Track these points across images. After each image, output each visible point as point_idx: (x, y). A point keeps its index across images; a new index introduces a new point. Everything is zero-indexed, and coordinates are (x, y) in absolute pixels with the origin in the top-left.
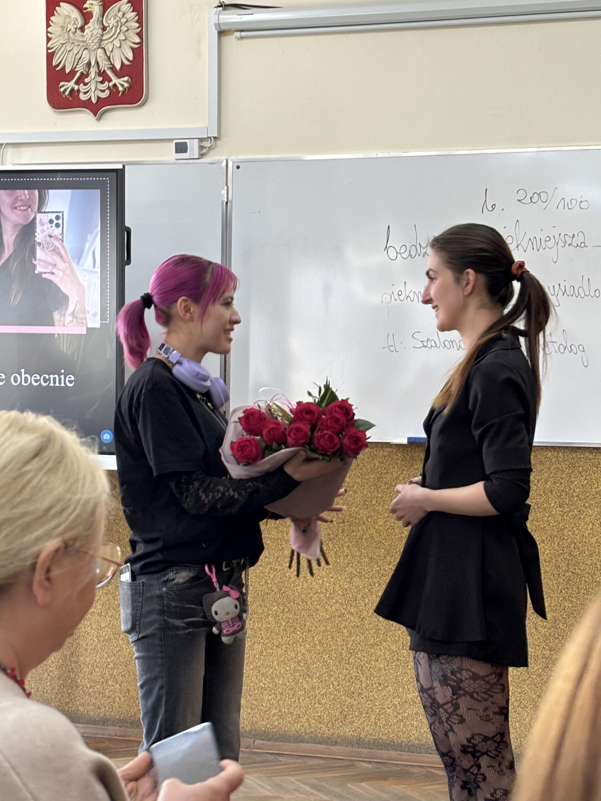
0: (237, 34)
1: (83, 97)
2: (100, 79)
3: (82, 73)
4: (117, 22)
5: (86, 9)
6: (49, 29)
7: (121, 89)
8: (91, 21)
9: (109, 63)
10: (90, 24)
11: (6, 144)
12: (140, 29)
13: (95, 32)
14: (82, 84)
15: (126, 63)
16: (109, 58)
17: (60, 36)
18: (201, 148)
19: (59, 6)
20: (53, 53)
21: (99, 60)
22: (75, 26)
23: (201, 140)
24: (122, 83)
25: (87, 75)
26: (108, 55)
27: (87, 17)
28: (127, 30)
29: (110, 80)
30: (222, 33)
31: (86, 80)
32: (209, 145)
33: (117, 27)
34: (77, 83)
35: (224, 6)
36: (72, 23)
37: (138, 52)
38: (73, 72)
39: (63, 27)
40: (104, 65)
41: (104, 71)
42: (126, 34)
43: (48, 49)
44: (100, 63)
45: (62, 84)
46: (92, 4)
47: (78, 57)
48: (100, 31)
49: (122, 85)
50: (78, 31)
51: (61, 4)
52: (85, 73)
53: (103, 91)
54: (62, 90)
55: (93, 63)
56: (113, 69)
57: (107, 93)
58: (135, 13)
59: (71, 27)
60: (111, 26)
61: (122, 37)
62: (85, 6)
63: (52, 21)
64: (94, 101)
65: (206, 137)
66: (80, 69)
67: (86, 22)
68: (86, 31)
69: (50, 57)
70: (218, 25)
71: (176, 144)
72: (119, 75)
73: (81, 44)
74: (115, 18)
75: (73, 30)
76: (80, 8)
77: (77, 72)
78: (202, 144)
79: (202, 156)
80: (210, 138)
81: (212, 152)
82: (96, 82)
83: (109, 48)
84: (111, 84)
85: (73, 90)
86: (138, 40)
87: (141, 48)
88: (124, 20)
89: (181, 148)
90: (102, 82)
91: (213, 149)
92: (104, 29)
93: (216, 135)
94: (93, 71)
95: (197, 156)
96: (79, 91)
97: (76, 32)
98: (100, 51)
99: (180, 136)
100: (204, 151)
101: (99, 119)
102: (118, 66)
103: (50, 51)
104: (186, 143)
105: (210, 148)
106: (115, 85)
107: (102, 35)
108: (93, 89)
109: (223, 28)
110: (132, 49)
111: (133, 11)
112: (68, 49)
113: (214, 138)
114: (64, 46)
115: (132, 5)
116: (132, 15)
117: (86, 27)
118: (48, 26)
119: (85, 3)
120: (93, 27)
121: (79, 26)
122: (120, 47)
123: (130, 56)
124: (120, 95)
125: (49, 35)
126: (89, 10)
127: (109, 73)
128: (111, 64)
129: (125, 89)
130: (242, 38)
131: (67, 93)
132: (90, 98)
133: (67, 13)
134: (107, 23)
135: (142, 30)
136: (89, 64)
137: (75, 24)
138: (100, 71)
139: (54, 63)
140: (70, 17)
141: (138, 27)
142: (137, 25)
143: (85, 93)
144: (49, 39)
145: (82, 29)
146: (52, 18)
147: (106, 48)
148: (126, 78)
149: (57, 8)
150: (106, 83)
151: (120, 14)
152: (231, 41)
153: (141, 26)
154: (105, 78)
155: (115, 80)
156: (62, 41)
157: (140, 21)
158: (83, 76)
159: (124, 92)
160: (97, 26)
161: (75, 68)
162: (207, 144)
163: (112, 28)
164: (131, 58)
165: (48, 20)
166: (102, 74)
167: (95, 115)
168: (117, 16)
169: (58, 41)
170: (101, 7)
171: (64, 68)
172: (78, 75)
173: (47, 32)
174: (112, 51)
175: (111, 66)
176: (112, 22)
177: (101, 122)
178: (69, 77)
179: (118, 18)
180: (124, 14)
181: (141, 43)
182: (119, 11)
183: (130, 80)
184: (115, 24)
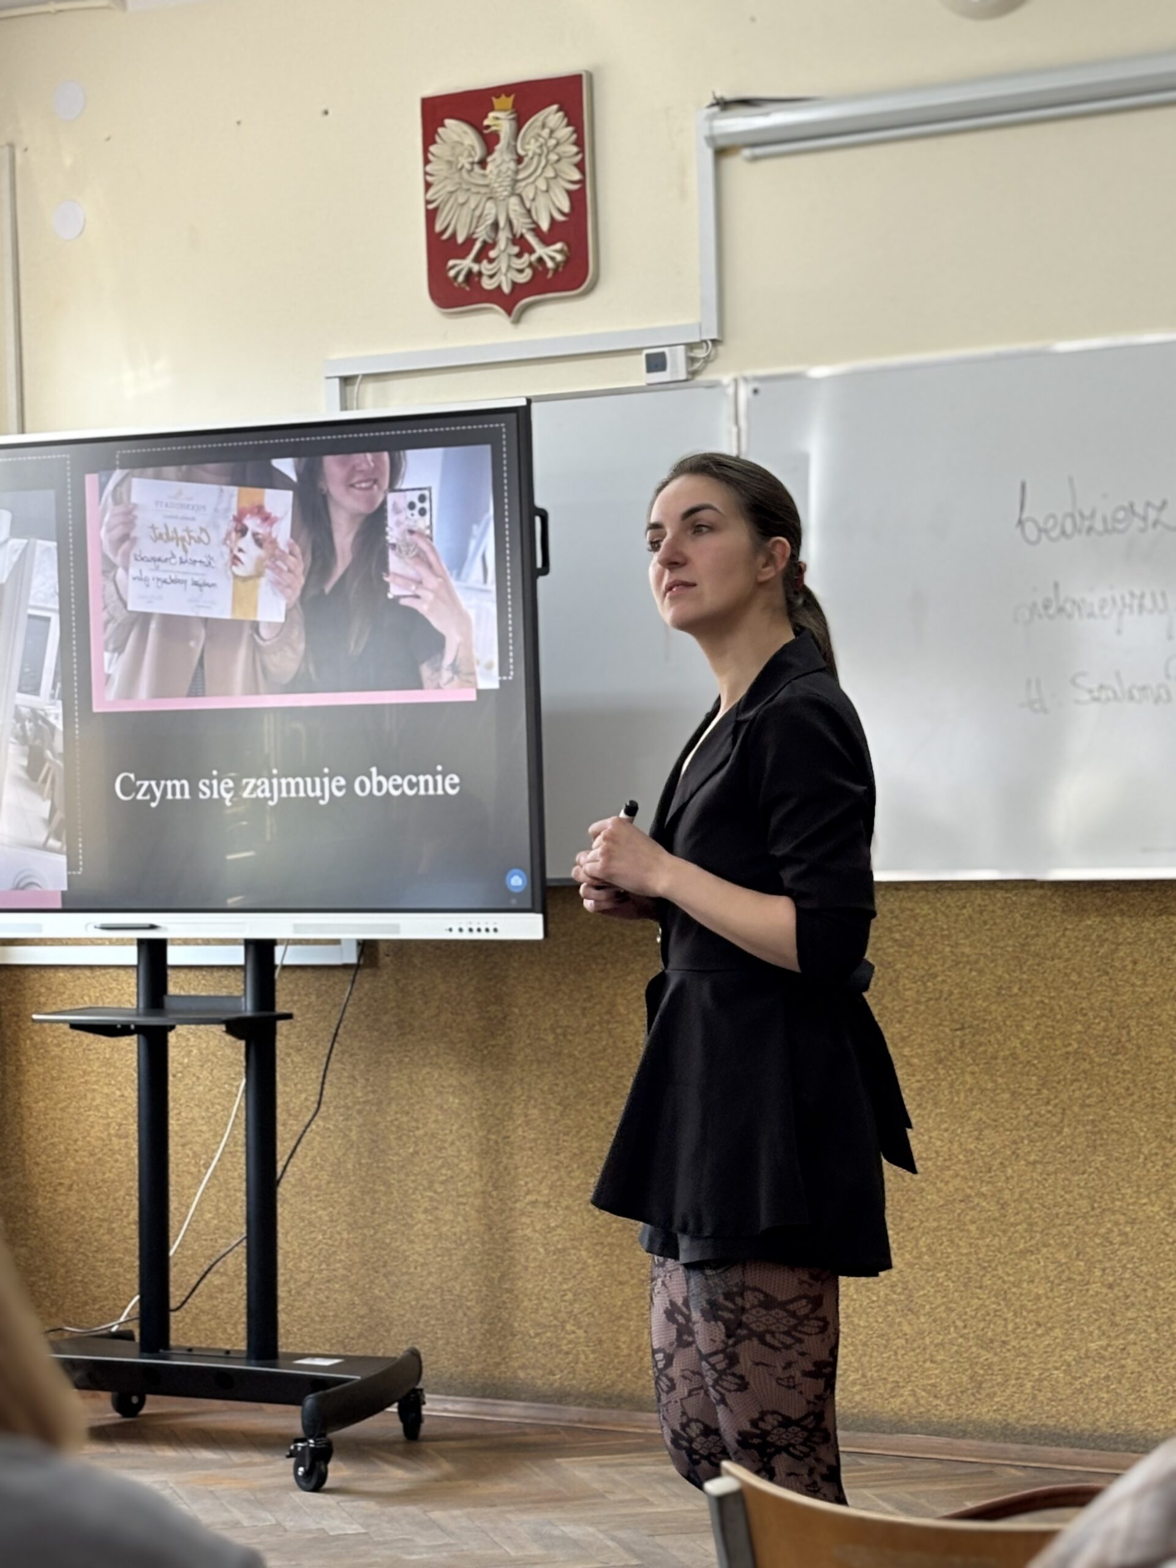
0: (747, 152)
1: (488, 284)
2: (516, 250)
3: (485, 243)
4: (541, 147)
5: (488, 127)
6: (429, 168)
7: (550, 264)
8: (498, 147)
9: (529, 221)
10: (496, 155)
11: (366, 376)
12: (579, 157)
13: (504, 168)
14: (485, 262)
15: (559, 218)
16: (529, 211)
17: (446, 178)
18: (691, 360)
19: (443, 125)
20: (436, 210)
21: (512, 216)
22: (471, 160)
23: (690, 346)
24: (552, 254)
25: (494, 245)
26: (528, 205)
27: (490, 141)
28: (558, 161)
29: (532, 251)
30: (721, 152)
31: (492, 254)
32: (704, 355)
33: (540, 155)
34: (478, 259)
35: (724, 105)
36: (466, 154)
37: (577, 197)
38: (470, 241)
39: (450, 163)
40: (522, 226)
41: (522, 236)
42: (557, 166)
43: (428, 202)
44: (515, 222)
45: (451, 263)
46: (497, 119)
47: (477, 213)
48: (512, 165)
49: (552, 259)
50: (477, 168)
51: (448, 122)
52: (490, 241)
53: (521, 271)
54: (452, 273)
55: (502, 223)
56: (536, 230)
57: (528, 273)
58: (570, 129)
59: (464, 161)
60: (530, 154)
61: (550, 173)
62: (486, 122)
63: (433, 155)
64: (506, 289)
65: (697, 339)
66: (482, 234)
67: (489, 149)
68: (490, 167)
69: (431, 216)
70: (711, 139)
71: (648, 356)
72: (546, 240)
73: (483, 190)
74: (537, 140)
75: (468, 166)
76: (478, 127)
77: (476, 240)
78: (692, 355)
79: (693, 374)
80: (705, 341)
81: (710, 366)
82: (510, 255)
83: (529, 193)
84: (534, 258)
85: (470, 273)
86: (576, 176)
87: (582, 191)
88: (552, 142)
89: (656, 363)
90: (519, 255)
91: (712, 361)
92: (519, 160)
93: (715, 336)
94: (503, 236)
95: (683, 376)
96: (480, 274)
97: (472, 170)
98: (514, 200)
99: (653, 344)
100: (697, 366)
101: (517, 321)
102: (545, 226)
103: (431, 207)
104: (663, 355)
105: (707, 360)
106: (540, 260)
107: (517, 172)
108: (504, 269)
109: (722, 142)
110: (569, 193)
111: (568, 125)
112: (461, 200)
113: (714, 341)
114: (454, 196)
115: (566, 115)
116: (565, 132)
117: (489, 159)
118: (427, 161)
119: (486, 117)
120: (501, 157)
121: (476, 159)
122: (547, 191)
123: (565, 205)
124: (550, 275)
125: (429, 179)
126: (494, 128)
127: (531, 239)
128: (534, 222)
129: (557, 265)
130: (755, 159)
131: (461, 278)
132: (499, 287)
133: (456, 138)
134: (524, 150)
135: (583, 160)
136: (495, 226)
137: (470, 155)
138: (514, 235)
139: (438, 228)
140: (462, 144)
141: (577, 154)
142: (575, 149)
143: (491, 277)
144: (428, 186)
145: (483, 163)
146: (432, 149)
147: (524, 195)
148: (559, 246)
149: (440, 130)
150: (526, 256)
151: (545, 133)
152: (736, 165)
153: (582, 151)
154: (525, 248)
155: (541, 251)
156: (450, 188)
157: (579, 143)
158: (487, 247)
159: (556, 270)
160: (508, 157)
161: (474, 233)
162: (701, 353)
163: (532, 158)
164: (566, 208)
165: (426, 151)
166: (519, 241)
167: (509, 312)
168: (540, 135)
169: (444, 187)
170: (514, 123)
171: (454, 236)
172: (477, 246)
173: (426, 173)
174: (533, 200)
175: (533, 226)
176: (533, 147)
177: (522, 326)
178: (462, 251)
179: (542, 140)
180: (552, 132)
181: (582, 182)
182: (544, 126)
183: (566, 248)
184: (538, 151)
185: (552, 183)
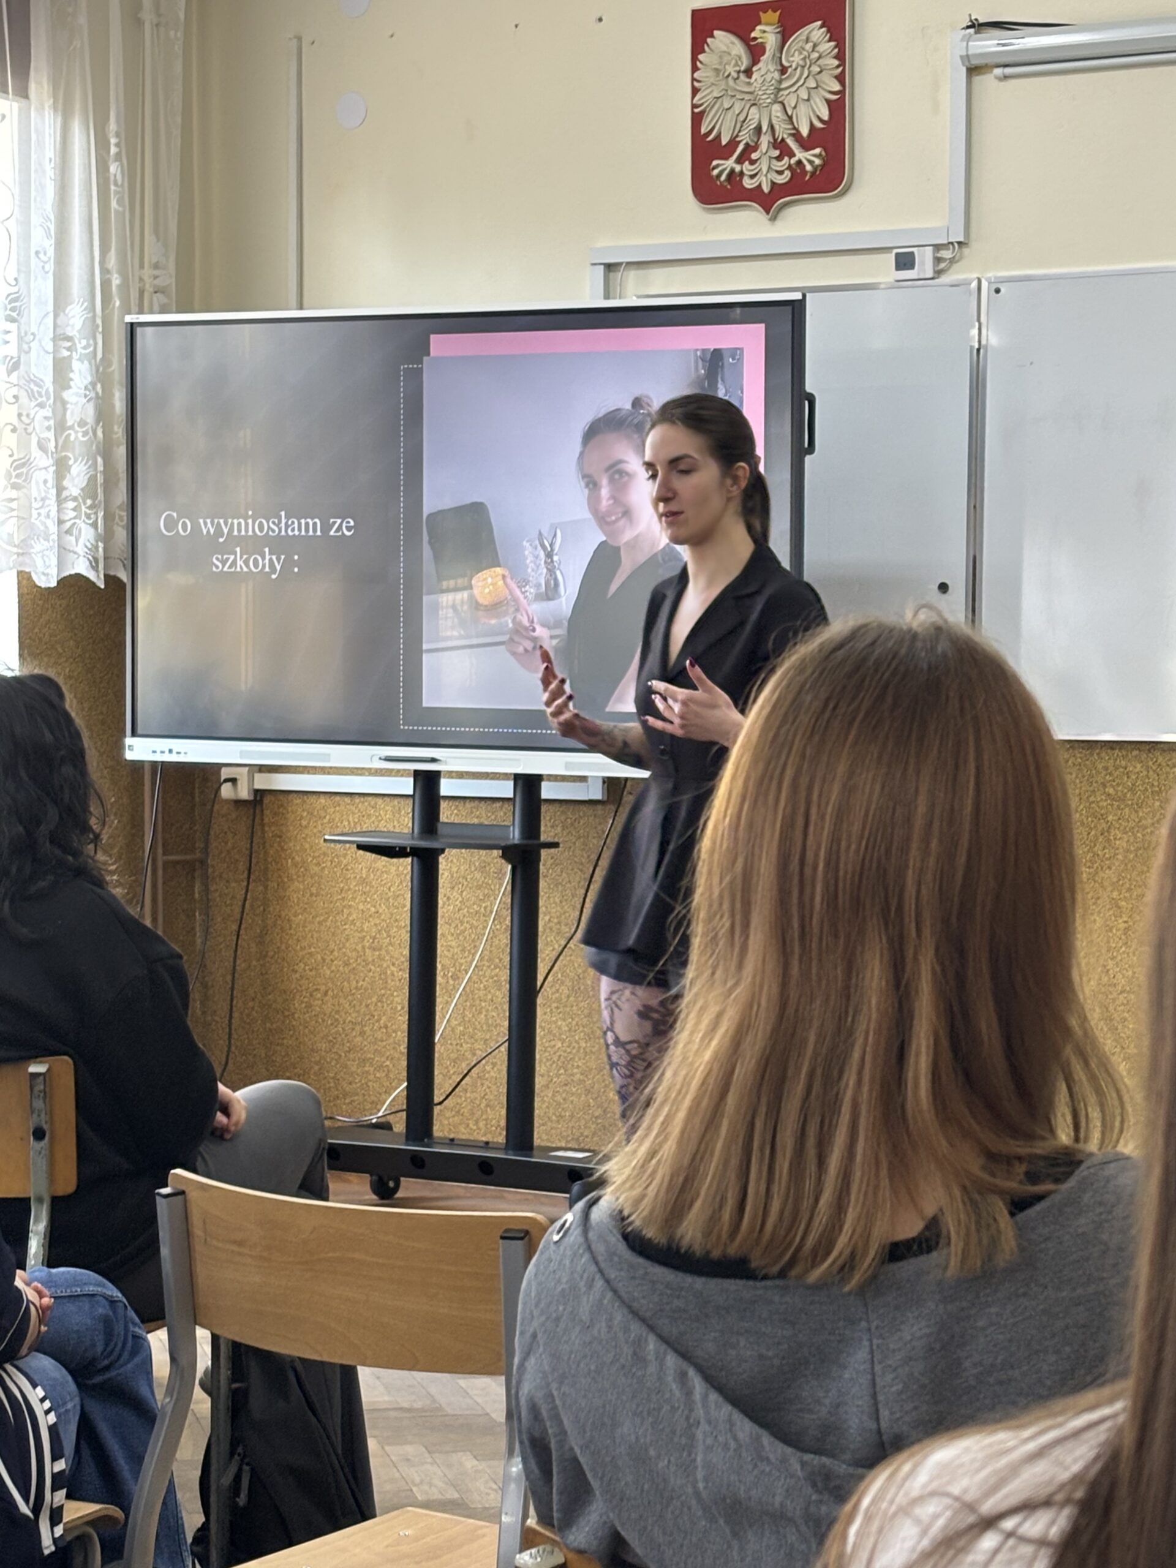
0: (998, 71)
1: (748, 183)
2: (777, 153)
3: (747, 144)
4: (804, 59)
5: (755, 39)
6: (696, 75)
7: (809, 168)
8: (763, 58)
9: (790, 127)
10: (760, 65)
11: (629, 264)
12: (840, 69)
13: (769, 77)
14: (747, 163)
15: (819, 125)
16: (790, 118)
17: (713, 84)
18: (938, 260)
20: (702, 113)
21: (774, 122)
22: (737, 68)
23: (937, 247)
24: (810, 158)
25: (755, 148)
26: (790, 113)
27: (756, 52)
28: (820, 72)
29: (792, 154)
30: (973, 71)
31: (754, 156)
32: (950, 256)
33: (803, 67)
34: (739, 161)
35: (978, 26)
36: (733, 62)
37: (838, 107)
38: (733, 143)
39: (717, 70)
40: (782, 131)
41: (783, 140)
42: (817, 77)
43: (694, 106)
44: (777, 127)
45: (715, 163)
46: (764, 32)
47: (741, 118)
48: (776, 75)
49: (811, 162)
50: (742, 77)
51: (716, 33)
52: (752, 144)
53: (780, 173)
54: (715, 172)
55: (765, 128)
56: (797, 136)
57: (788, 174)
58: (833, 44)
59: (731, 69)
60: (794, 66)
61: (812, 83)
62: (753, 35)
63: (701, 62)
64: (766, 189)
65: (945, 242)
66: (745, 137)
67: (755, 61)
68: (754, 76)
69: (697, 119)
70: (966, 58)
71: (897, 255)
72: (805, 145)
73: (747, 97)
74: (801, 53)
75: (735, 75)
76: (746, 40)
77: (740, 142)
78: (939, 255)
79: (938, 273)
80: (952, 243)
81: (955, 266)
82: (770, 158)
83: (791, 101)
84: (793, 161)
85: (732, 171)
87: (842, 100)
88: (815, 55)
89: (905, 261)
90: (779, 158)
91: (958, 261)
92: (783, 70)
93: (961, 239)
94: (765, 141)
95: (930, 274)
96: (742, 173)
97: (738, 78)
98: (777, 107)
99: (903, 243)
100: (942, 265)
101: (773, 219)
102: (805, 131)
104: (912, 253)
105: (952, 261)
106: (799, 162)
107: (780, 82)
108: (765, 170)
109: (975, 62)
110: (828, 102)
111: (830, 40)
112: (726, 106)
113: (959, 243)
114: (720, 101)
115: (828, 31)
116: (827, 46)
117: (754, 69)
118: (695, 69)
119: (754, 30)
120: (766, 67)
121: (743, 68)
122: (808, 100)
123: (825, 114)
126: (760, 40)
127: (791, 142)
128: (794, 128)
129: (815, 168)
130: (1006, 77)
131: (723, 178)
132: (760, 186)
133: (724, 48)
134: (788, 61)
136: (758, 130)
137: (736, 65)
138: (775, 140)
139: (703, 131)
140: (729, 54)
141: (838, 67)
142: (836, 62)
143: (752, 177)
144: (695, 91)
145: (748, 72)
146: (701, 57)
147: (786, 102)
148: (817, 151)
149: (709, 40)
150: (786, 158)
151: (809, 46)
152: (987, 82)
153: (842, 63)
154: (784, 150)
155: (800, 155)
156: (716, 94)
157: (840, 57)
158: (749, 149)
159: (813, 174)
160: (772, 68)
161: (737, 136)
162: (946, 254)
163: (796, 69)
164: (826, 118)
165: (694, 59)
166: (780, 145)
167: (768, 212)
168: (803, 49)
169: (711, 92)
170: (779, 36)
171: (718, 137)
172: (741, 147)
173: (693, 79)
174: (795, 107)
175: (793, 132)
176: (797, 59)
177: (778, 223)
178: (726, 152)
179: (805, 53)
180: (815, 46)
181: (842, 93)
182: (807, 40)
183: (823, 153)
184: (801, 63)
185: (813, 92)
